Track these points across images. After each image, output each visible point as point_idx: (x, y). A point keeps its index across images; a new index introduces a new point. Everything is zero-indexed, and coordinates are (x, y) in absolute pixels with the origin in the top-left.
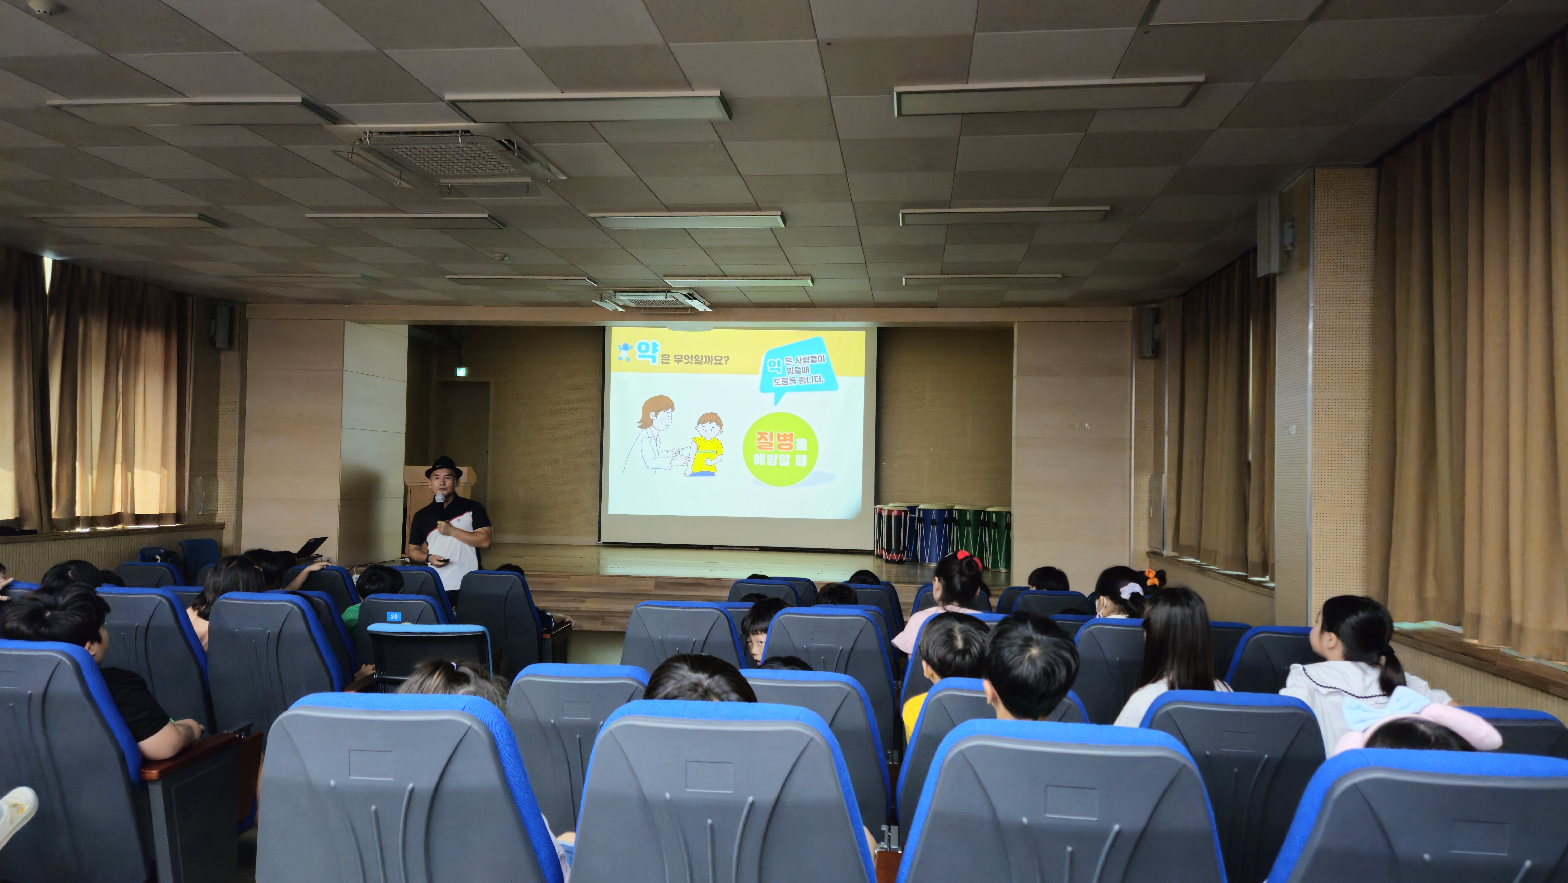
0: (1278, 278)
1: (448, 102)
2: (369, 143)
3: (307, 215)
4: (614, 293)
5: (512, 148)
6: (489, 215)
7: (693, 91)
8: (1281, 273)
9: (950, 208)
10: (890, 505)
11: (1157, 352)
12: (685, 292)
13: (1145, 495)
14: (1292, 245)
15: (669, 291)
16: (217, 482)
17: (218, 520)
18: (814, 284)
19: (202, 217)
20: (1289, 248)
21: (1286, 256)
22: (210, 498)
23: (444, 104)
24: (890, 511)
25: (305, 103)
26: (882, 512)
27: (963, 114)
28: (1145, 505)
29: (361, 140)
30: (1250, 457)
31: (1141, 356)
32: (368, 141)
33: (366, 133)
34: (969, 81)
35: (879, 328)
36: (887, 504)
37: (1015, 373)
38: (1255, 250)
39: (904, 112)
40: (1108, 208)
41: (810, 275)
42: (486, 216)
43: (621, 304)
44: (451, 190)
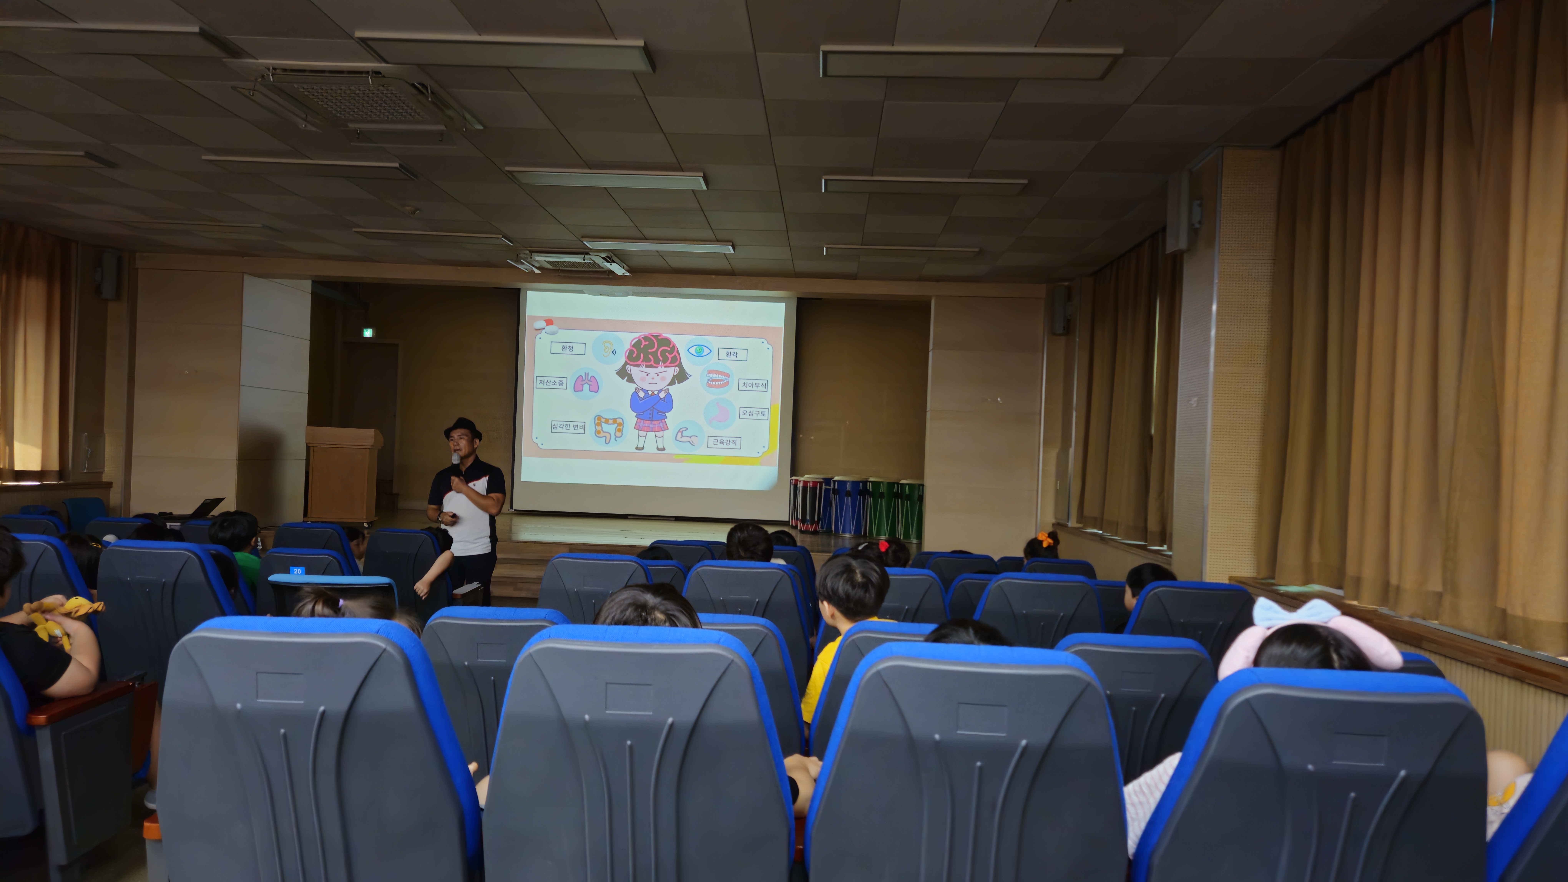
0: (1185, 256)
1: (357, 40)
2: (272, 80)
3: (204, 157)
4: (530, 254)
5: (424, 91)
6: (399, 164)
7: (616, 39)
8: (1189, 250)
9: (872, 176)
10: (806, 476)
11: (1068, 329)
12: (604, 255)
13: (1052, 468)
14: (1200, 222)
15: (588, 254)
16: (105, 438)
17: (105, 479)
18: (736, 250)
19: (89, 155)
20: (1197, 226)
21: (1194, 232)
22: (96, 457)
23: (353, 41)
24: (806, 483)
25: (203, 33)
26: (798, 484)
27: (888, 77)
28: (1052, 478)
29: (263, 76)
30: (1153, 432)
31: (1053, 333)
32: (271, 77)
33: (269, 69)
34: (894, 44)
35: (798, 299)
36: (802, 476)
37: (931, 347)
38: (1164, 229)
39: (829, 73)
40: (1025, 181)
41: (730, 241)
42: (397, 165)
43: (537, 265)
44: (360, 135)
